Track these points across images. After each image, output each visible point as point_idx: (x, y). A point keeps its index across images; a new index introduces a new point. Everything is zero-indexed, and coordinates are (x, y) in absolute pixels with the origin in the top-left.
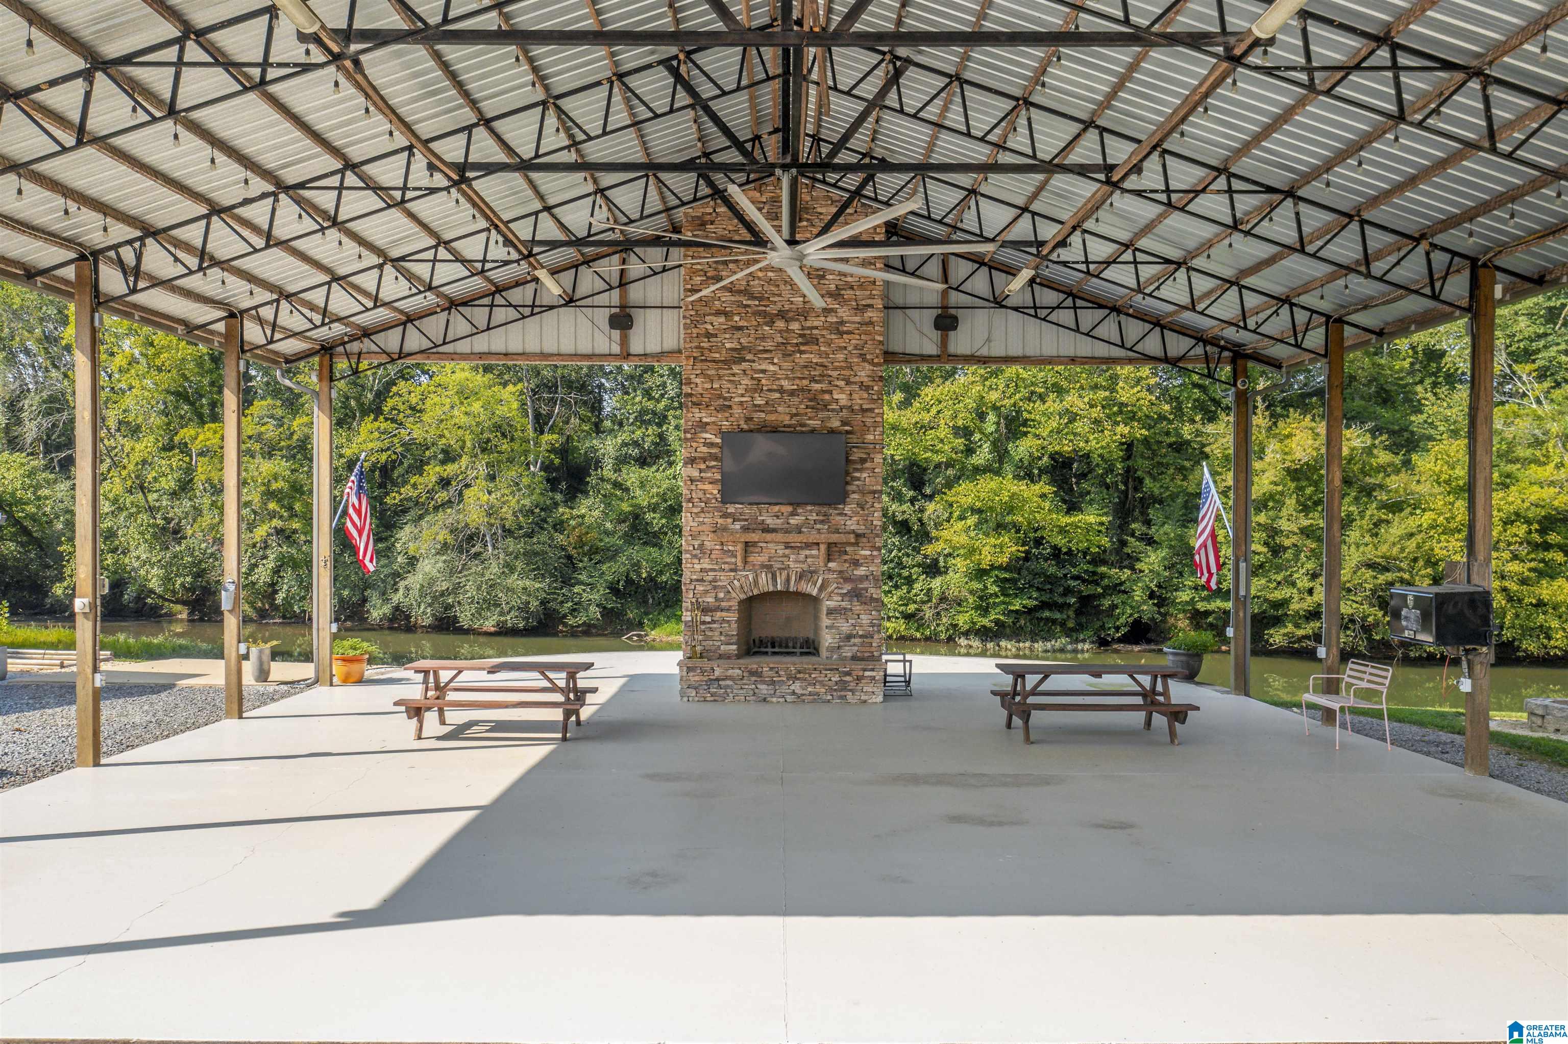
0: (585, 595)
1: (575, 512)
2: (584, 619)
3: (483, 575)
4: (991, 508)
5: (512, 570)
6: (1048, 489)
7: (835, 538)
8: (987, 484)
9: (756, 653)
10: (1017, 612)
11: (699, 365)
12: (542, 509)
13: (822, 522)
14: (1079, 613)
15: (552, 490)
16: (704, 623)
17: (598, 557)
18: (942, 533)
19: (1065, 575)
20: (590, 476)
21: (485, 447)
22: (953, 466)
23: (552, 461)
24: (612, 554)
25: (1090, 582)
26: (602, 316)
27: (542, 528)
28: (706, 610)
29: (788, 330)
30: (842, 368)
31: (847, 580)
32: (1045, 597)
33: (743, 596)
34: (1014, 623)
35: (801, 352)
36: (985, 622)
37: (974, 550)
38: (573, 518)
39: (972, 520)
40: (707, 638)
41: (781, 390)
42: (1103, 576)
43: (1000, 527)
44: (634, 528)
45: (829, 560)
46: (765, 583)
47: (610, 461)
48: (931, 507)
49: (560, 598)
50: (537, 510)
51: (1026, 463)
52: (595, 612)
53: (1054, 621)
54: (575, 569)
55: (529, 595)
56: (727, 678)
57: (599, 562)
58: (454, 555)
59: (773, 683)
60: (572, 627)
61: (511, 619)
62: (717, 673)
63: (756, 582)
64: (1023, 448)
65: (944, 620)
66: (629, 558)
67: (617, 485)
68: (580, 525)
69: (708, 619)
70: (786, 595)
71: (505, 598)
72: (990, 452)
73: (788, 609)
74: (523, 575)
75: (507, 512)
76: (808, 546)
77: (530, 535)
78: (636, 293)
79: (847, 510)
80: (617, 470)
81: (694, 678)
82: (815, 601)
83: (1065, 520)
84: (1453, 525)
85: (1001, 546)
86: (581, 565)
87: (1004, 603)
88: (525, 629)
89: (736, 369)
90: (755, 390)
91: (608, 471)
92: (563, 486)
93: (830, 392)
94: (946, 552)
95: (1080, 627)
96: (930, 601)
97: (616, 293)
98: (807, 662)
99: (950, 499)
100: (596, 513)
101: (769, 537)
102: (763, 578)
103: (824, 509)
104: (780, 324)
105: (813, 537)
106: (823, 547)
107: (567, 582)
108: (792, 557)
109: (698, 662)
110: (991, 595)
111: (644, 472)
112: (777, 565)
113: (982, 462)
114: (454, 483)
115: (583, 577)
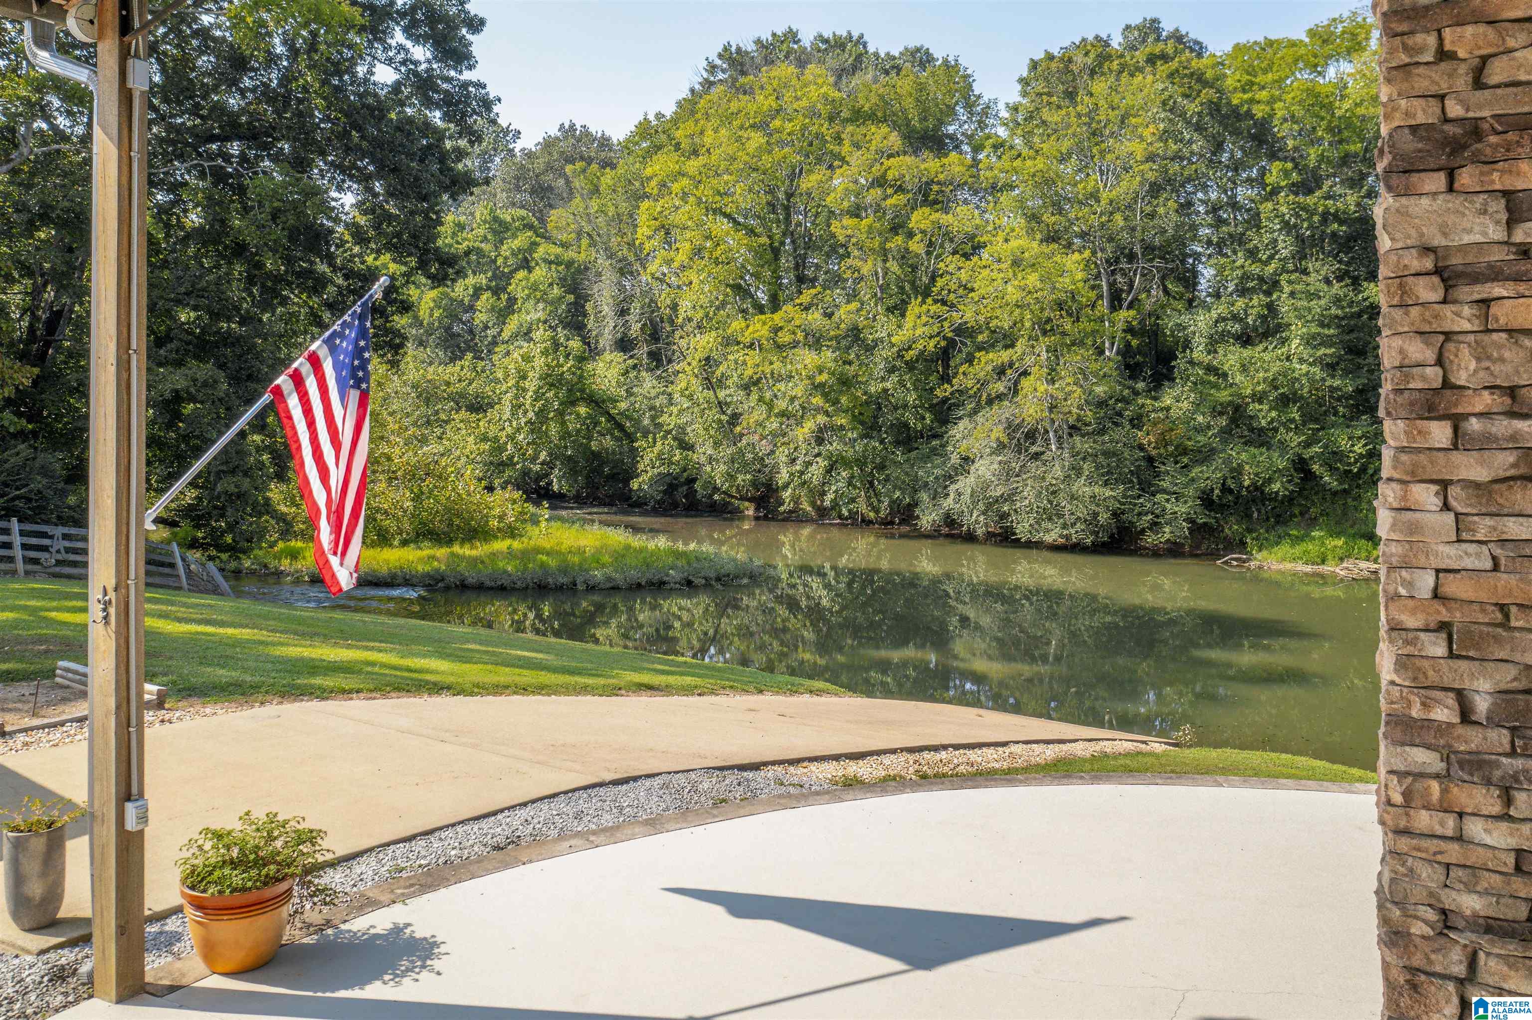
0: (1168, 506)
1: (1158, 403)
2: (1168, 536)
3: (1043, 478)
5: (1079, 472)
12: (1117, 401)
15: (1132, 378)
17: (1186, 459)
20: (1177, 359)
21: (1045, 327)
23: (1130, 343)
24: (1205, 456)
27: (1116, 424)
38: (1155, 410)
44: (1234, 422)
47: (1203, 340)
49: (1137, 510)
50: (1112, 402)
52: (1182, 528)
54: (1156, 473)
55: (1098, 505)
57: (1188, 465)
58: (1010, 455)
60: (1153, 545)
61: (1076, 533)
66: (1228, 462)
67: (1210, 369)
68: (1165, 419)
71: (1069, 508)
74: (1091, 480)
75: (1071, 405)
77: (1102, 431)
80: (1211, 351)
86: (1163, 468)
88: (1094, 546)
92: (1146, 372)
107: (1146, 489)
114: (1010, 372)
115: (1167, 484)
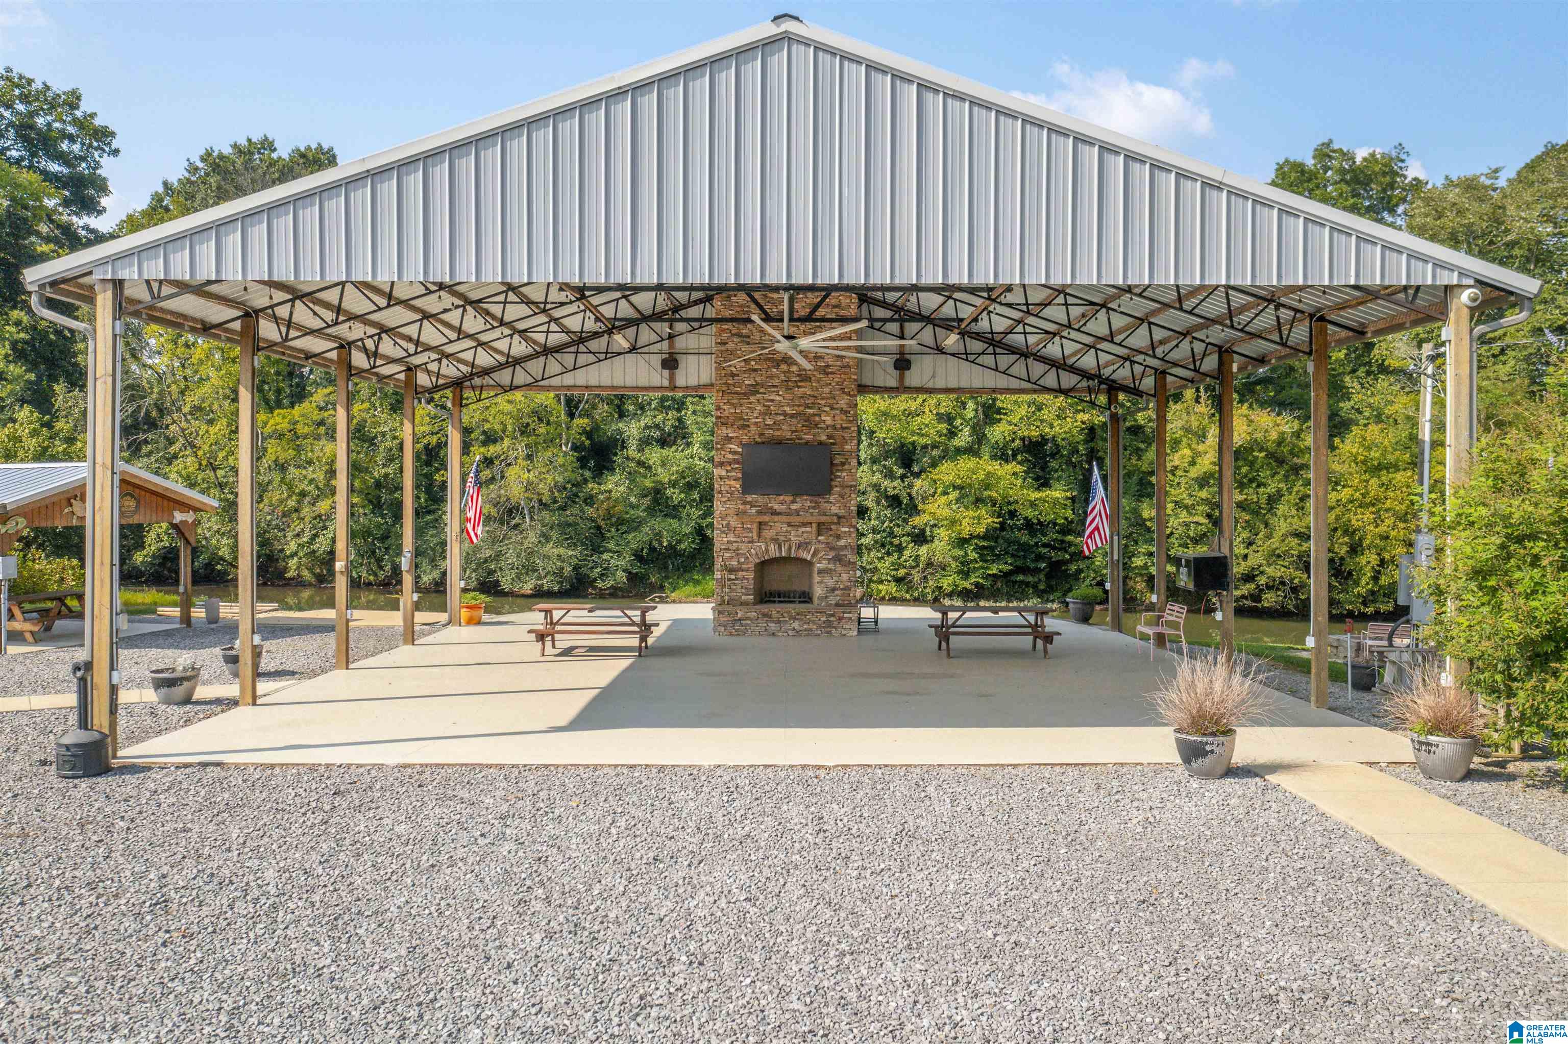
0: (612, 561)
1: (603, 487)
2: (612, 582)
3: (522, 544)
4: (970, 485)
5: (547, 538)
6: (1018, 468)
7: (823, 519)
8: (966, 464)
9: (766, 602)
10: (994, 575)
11: (726, 396)
12: (573, 485)
13: (814, 508)
14: (1049, 577)
15: (582, 467)
16: (730, 580)
17: (624, 528)
18: (927, 507)
19: (1036, 544)
20: (616, 454)
21: (524, 430)
22: (937, 447)
23: (583, 442)
24: (635, 525)
25: (1060, 549)
26: (656, 360)
27: (574, 502)
28: (731, 570)
29: (789, 372)
30: (827, 398)
31: (832, 549)
32: (1019, 563)
33: (758, 561)
34: (992, 586)
35: (799, 387)
36: (967, 584)
37: (956, 522)
38: (601, 493)
39: (954, 495)
40: (732, 590)
41: (785, 414)
42: (1070, 544)
43: (978, 501)
44: (656, 501)
45: (819, 534)
46: (773, 552)
47: (635, 442)
48: (918, 483)
49: (591, 565)
50: (569, 486)
51: (1001, 445)
52: (621, 577)
53: (1027, 584)
54: (603, 538)
55: (563, 561)
56: (747, 618)
57: (625, 532)
58: (496, 525)
59: (779, 622)
60: (601, 589)
61: (547, 583)
62: (739, 615)
63: (767, 550)
64: (998, 432)
65: (931, 583)
66: (652, 529)
67: (640, 463)
68: (609, 499)
69: (733, 577)
70: (787, 560)
71: (541, 564)
72: (970, 436)
73: (790, 570)
74: (558, 544)
75: (543, 488)
76: (804, 524)
77: (563, 508)
78: (681, 343)
79: (832, 499)
80: (641, 450)
81: (723, 619)
82: (810, 564)
83: (1035, 495)
84: (1368, 500)
85: (979, 518)
86: (609, 535)
87: (983, 568)
88: (559, 592)
89: (752, 399)
90: (766, 414)
91: (632, 452)
92: (592, 464)
93: (820, 415)
94: (932, 523)
95: (1050, 589)
96: (918, 566)
97: (666, 344)
98: (802, 607)
99: (935, 477)
100: (622, 489)
101: (776, 518)
102: (772, 547)
103: (816, 499)
104: (784, 367)
105: (809, 519)
106: (814, 525)
107: (597, 549)
108: (793, 533)
109: (726, 607)
110: (972, 561)
111: (665, 452)
112: (782, 538)
113: (962, 444)
114: (497, 463)
115: (611, 545)
